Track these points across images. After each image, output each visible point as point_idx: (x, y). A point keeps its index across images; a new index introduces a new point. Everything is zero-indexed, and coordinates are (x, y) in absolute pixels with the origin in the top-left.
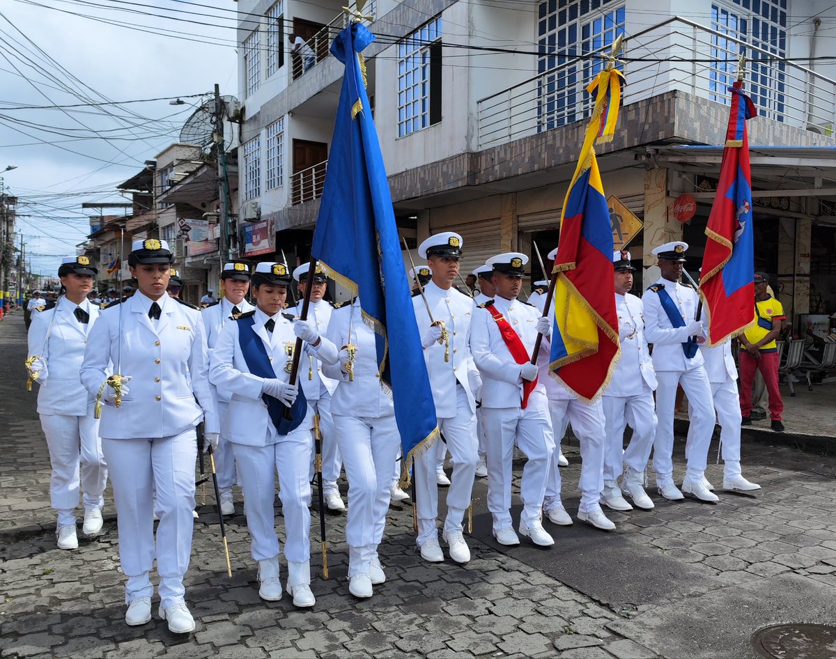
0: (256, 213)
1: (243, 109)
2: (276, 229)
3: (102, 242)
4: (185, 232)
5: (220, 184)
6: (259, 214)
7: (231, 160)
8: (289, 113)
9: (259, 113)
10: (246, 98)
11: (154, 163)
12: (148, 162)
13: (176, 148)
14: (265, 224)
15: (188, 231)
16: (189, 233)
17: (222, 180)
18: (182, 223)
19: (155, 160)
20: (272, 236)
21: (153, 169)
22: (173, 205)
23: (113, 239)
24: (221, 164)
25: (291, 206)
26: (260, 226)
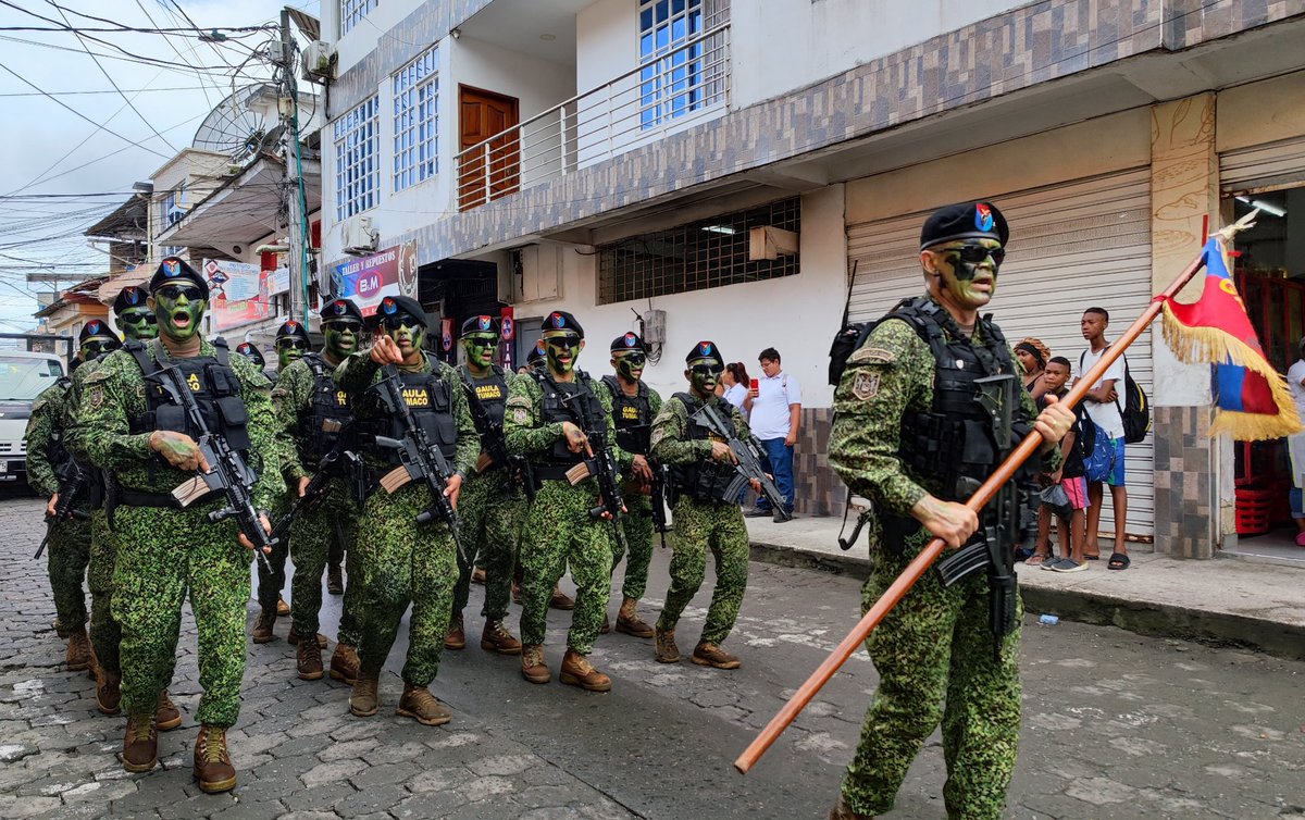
0: (370, 238)
1: (334, 58)
2: (417, 262)
3: (58, 322)
4: (218, 284)
5: (292, 192)
6: (375, 239)
7: (308, 153)
8: (451, 32)
9: (372, 55)
10: (339, 38)
11: (150, 187)
12: (138, 185)
13: (190, 156)
14: (391, 256)
15: (222, 281)
16: (224, 285)
17: (295, 183)
18: (212, 268)
19: (151, 182)
20: (408, 278)
21: (149, 195)
22: (186, 248)
23: (76, 317)
24: (293, 155)
25: (457, 214)
26: (377, 260)
